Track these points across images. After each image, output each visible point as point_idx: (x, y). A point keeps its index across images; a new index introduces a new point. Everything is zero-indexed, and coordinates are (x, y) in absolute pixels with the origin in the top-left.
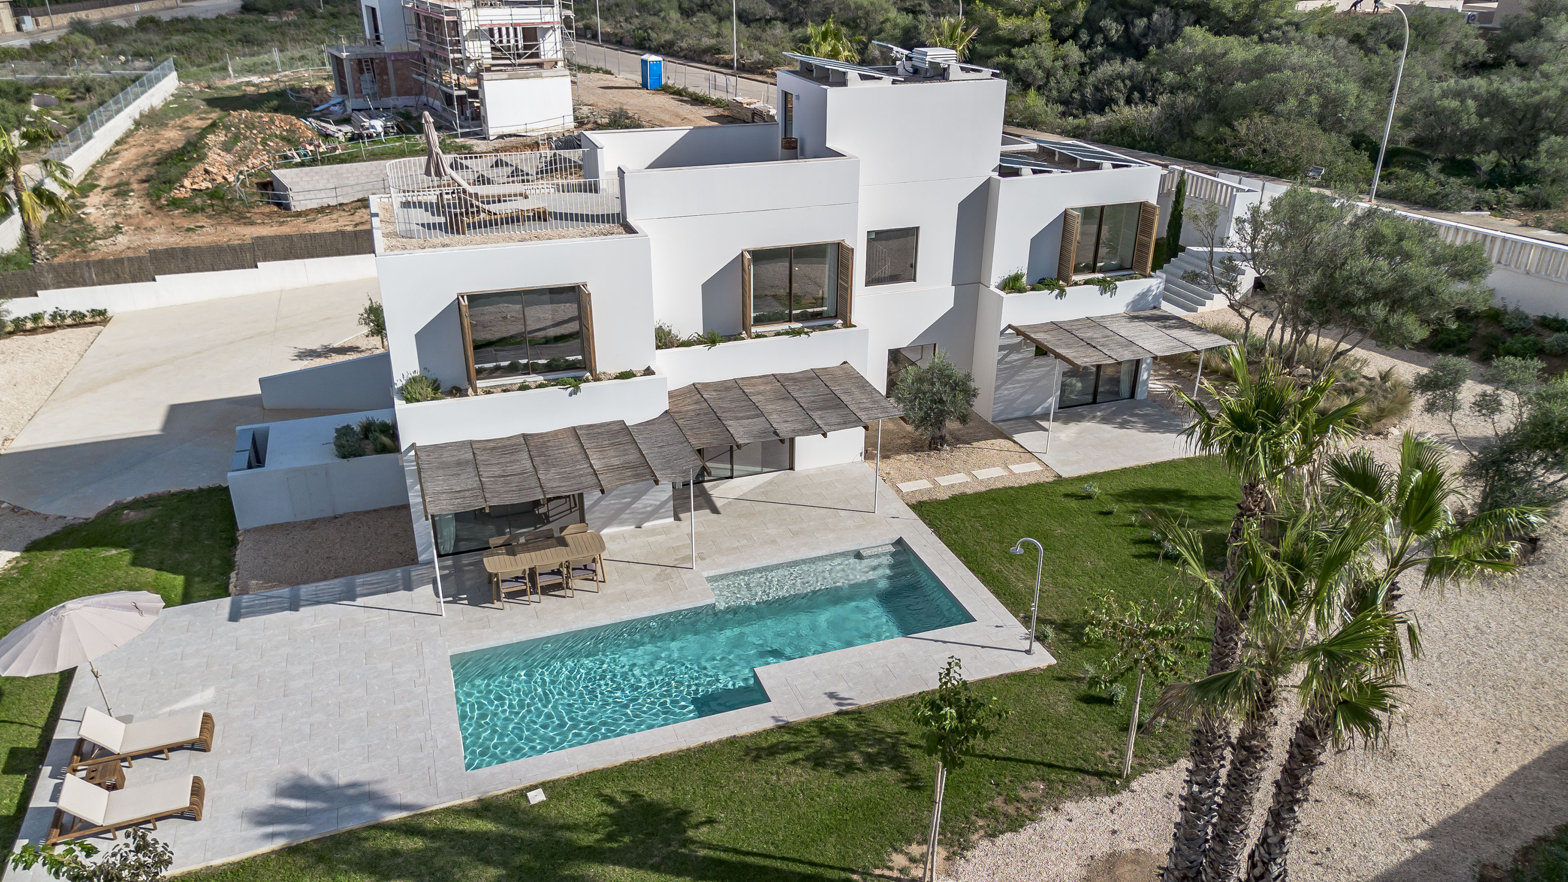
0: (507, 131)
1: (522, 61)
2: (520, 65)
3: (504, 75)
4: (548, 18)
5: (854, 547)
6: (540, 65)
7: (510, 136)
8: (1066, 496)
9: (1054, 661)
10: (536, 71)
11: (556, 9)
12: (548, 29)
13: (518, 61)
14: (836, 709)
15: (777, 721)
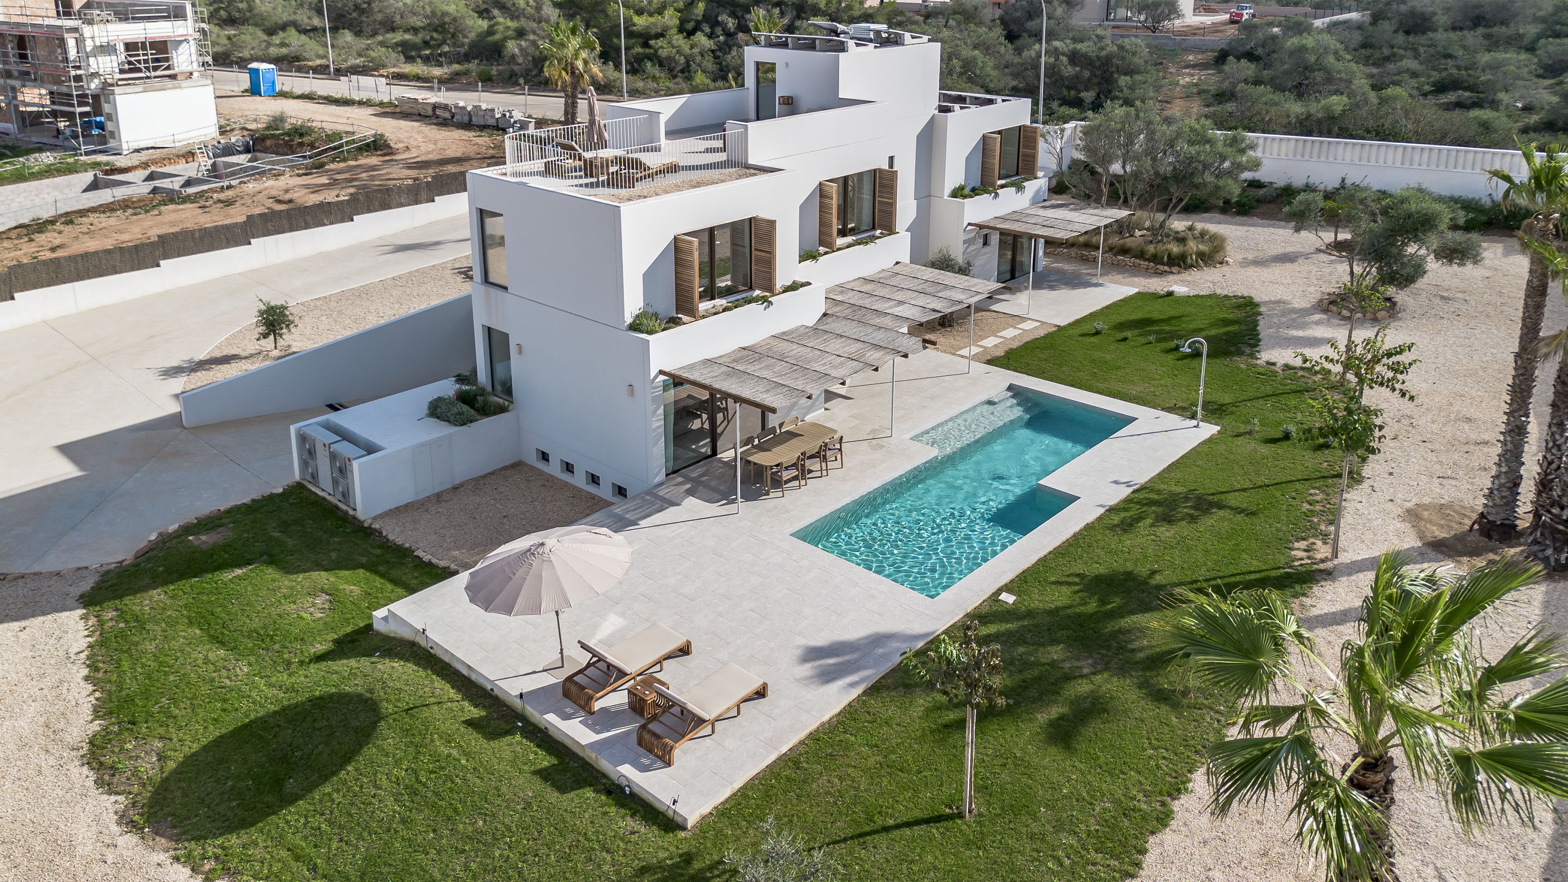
0: (143, 144)
1: (159, 73)
2: (155, 77)
3: (139, 88)
4: (182, 31)
5: (985, 397)
6: (173, 77)
7: (148, 149)
8: (1082, 335)
9: (1219, 428)
10: (169, 83)
11: (190, 21)
12: (181, 42)
13: (153, 74)
14: (1131, 490)
15: (1103, 506)
